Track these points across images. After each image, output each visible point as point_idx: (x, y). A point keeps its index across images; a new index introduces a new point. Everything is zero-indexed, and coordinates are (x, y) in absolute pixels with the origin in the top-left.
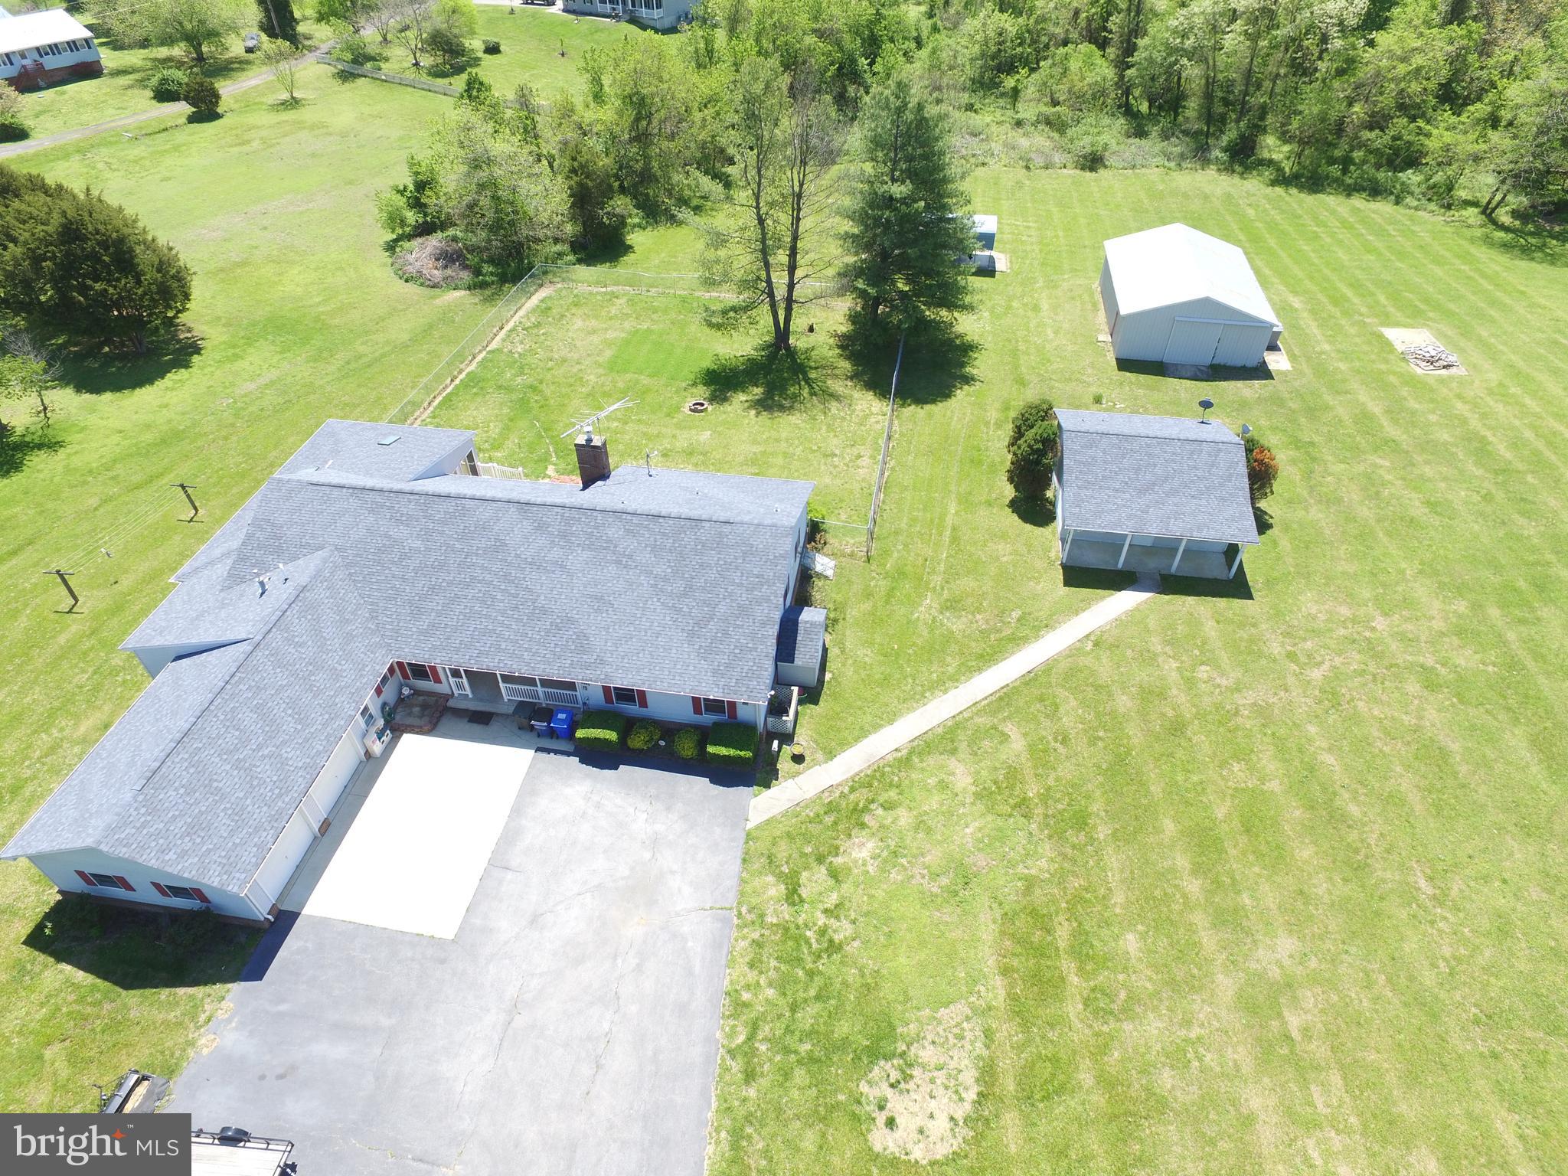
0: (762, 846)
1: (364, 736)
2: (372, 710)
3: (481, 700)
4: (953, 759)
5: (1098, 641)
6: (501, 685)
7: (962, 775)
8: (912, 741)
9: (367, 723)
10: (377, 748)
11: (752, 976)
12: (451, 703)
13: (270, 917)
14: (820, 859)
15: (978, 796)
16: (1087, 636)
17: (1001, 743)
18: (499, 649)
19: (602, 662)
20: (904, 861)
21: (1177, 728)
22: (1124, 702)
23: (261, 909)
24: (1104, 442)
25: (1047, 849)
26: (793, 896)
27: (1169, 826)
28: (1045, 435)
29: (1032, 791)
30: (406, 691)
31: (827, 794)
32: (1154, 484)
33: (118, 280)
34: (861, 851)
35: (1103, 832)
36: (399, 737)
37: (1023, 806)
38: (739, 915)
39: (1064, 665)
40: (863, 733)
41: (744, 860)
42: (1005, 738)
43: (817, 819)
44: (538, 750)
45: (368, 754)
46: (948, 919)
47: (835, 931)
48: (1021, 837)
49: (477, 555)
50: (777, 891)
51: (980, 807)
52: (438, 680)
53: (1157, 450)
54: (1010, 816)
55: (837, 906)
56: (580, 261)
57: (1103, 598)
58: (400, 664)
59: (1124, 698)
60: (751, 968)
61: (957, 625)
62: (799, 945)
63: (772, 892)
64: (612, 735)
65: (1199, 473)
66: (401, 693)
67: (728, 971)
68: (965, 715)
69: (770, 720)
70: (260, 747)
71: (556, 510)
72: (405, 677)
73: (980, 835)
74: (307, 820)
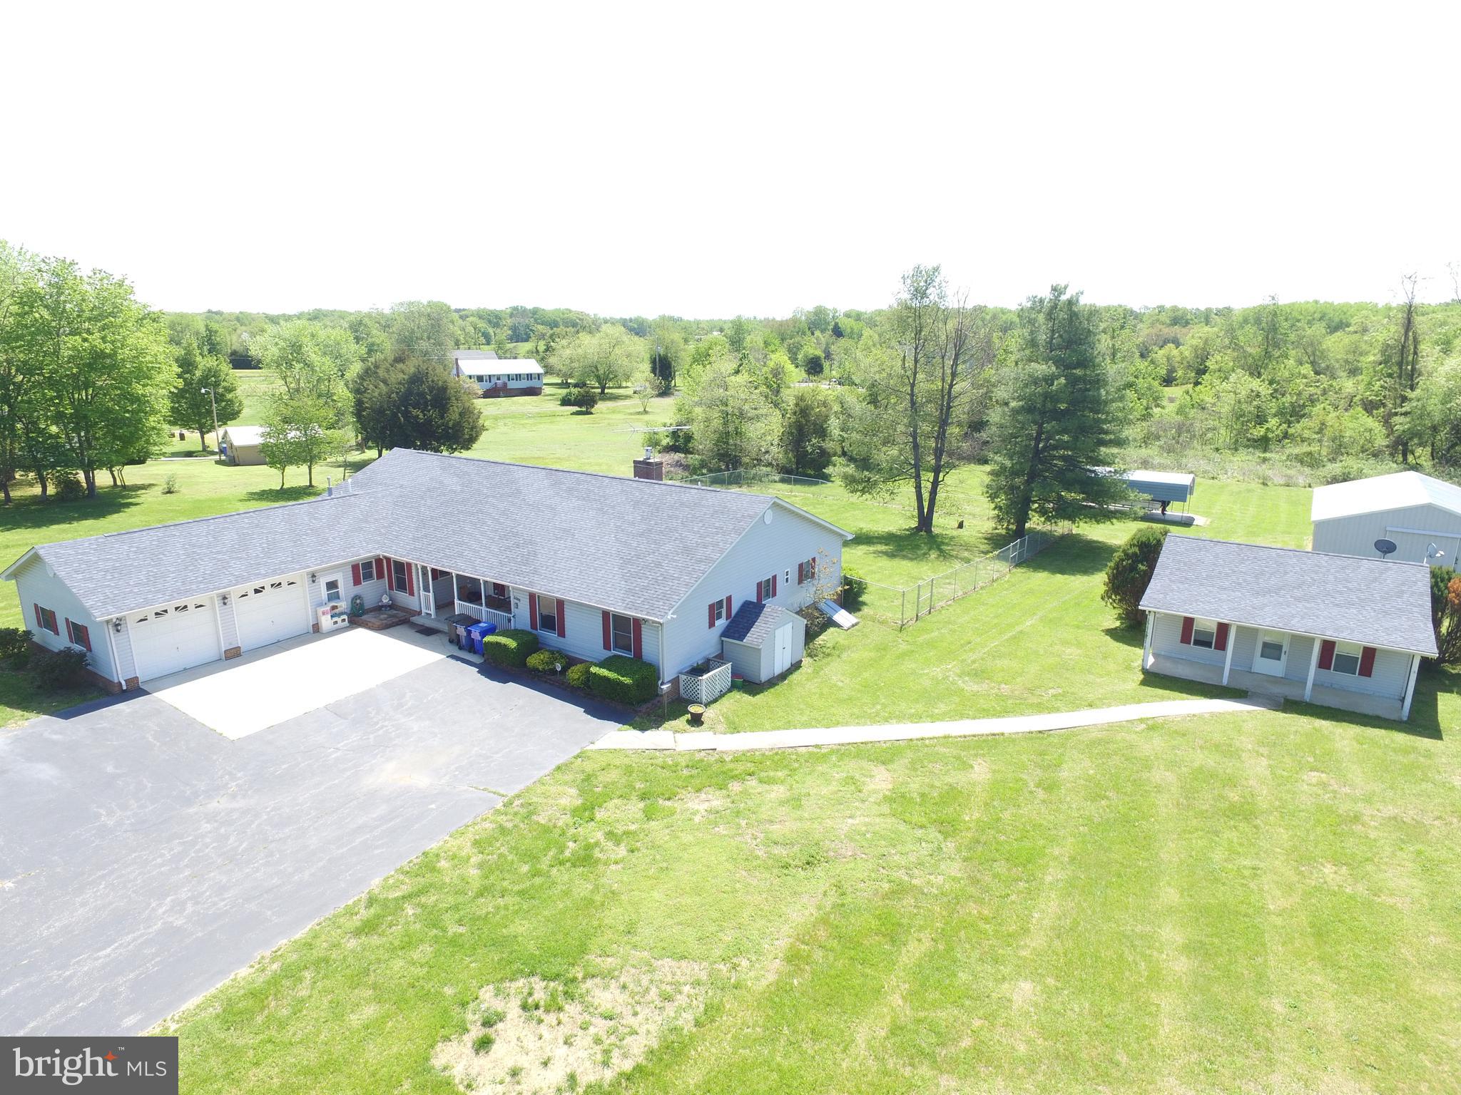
0: (589, 766)
1: (321, 605)
2: (341, 589)
3: (439, 621)
4: (883, 768)
6: (456, 601)
7: (881, 780)
8: (843, 745)
9: (330, 598)
10: (326, 622)
11: (467, 850)
12: (414, 618)
13: (123, 683)
14: (643, 797)
15: (889, 800)
16: (1140, 720)
17: (958, 770)
19: (535, 572)
20: (743, 823)
21: (1239, 813)
22: (1164, 776)
23: (120, 675)
24: (1219, 549)
25: (954, 868)
26: (586, 811)
27: (1170, 895)
29: (972, 816)
30: (385, 600)
31: (703, 754)
32: (1280, 589)
34: (699, 804)
35: (1053, 874)
36: (353, 628)
37: (948, 827)
38: (508, 804)
39: (1095, 735)
40: (789, 725)
41: (559, 768)
42: (967, 767)
43: (674, 768)
44: (451, 657)
45: (316, 624)
46: (755, 882)
47: (602, 851)
48: (926, 848)
49: (494, 497)
50: (570, 798)
51: (885, 809)
52: (412, 594)
54: (921, 827)
55: (626, 833)
58: (388, 559)
59: (1167, 773)
60: (475, 844)
61: (971, 686)
62: (548, 849)
63: (564, 802)
64: (512, 644)
67: (447, 838)
68: (927, 742)
69: (683, 677)
72: (391, 588)
73: (864, 829)
74: (217, 632)
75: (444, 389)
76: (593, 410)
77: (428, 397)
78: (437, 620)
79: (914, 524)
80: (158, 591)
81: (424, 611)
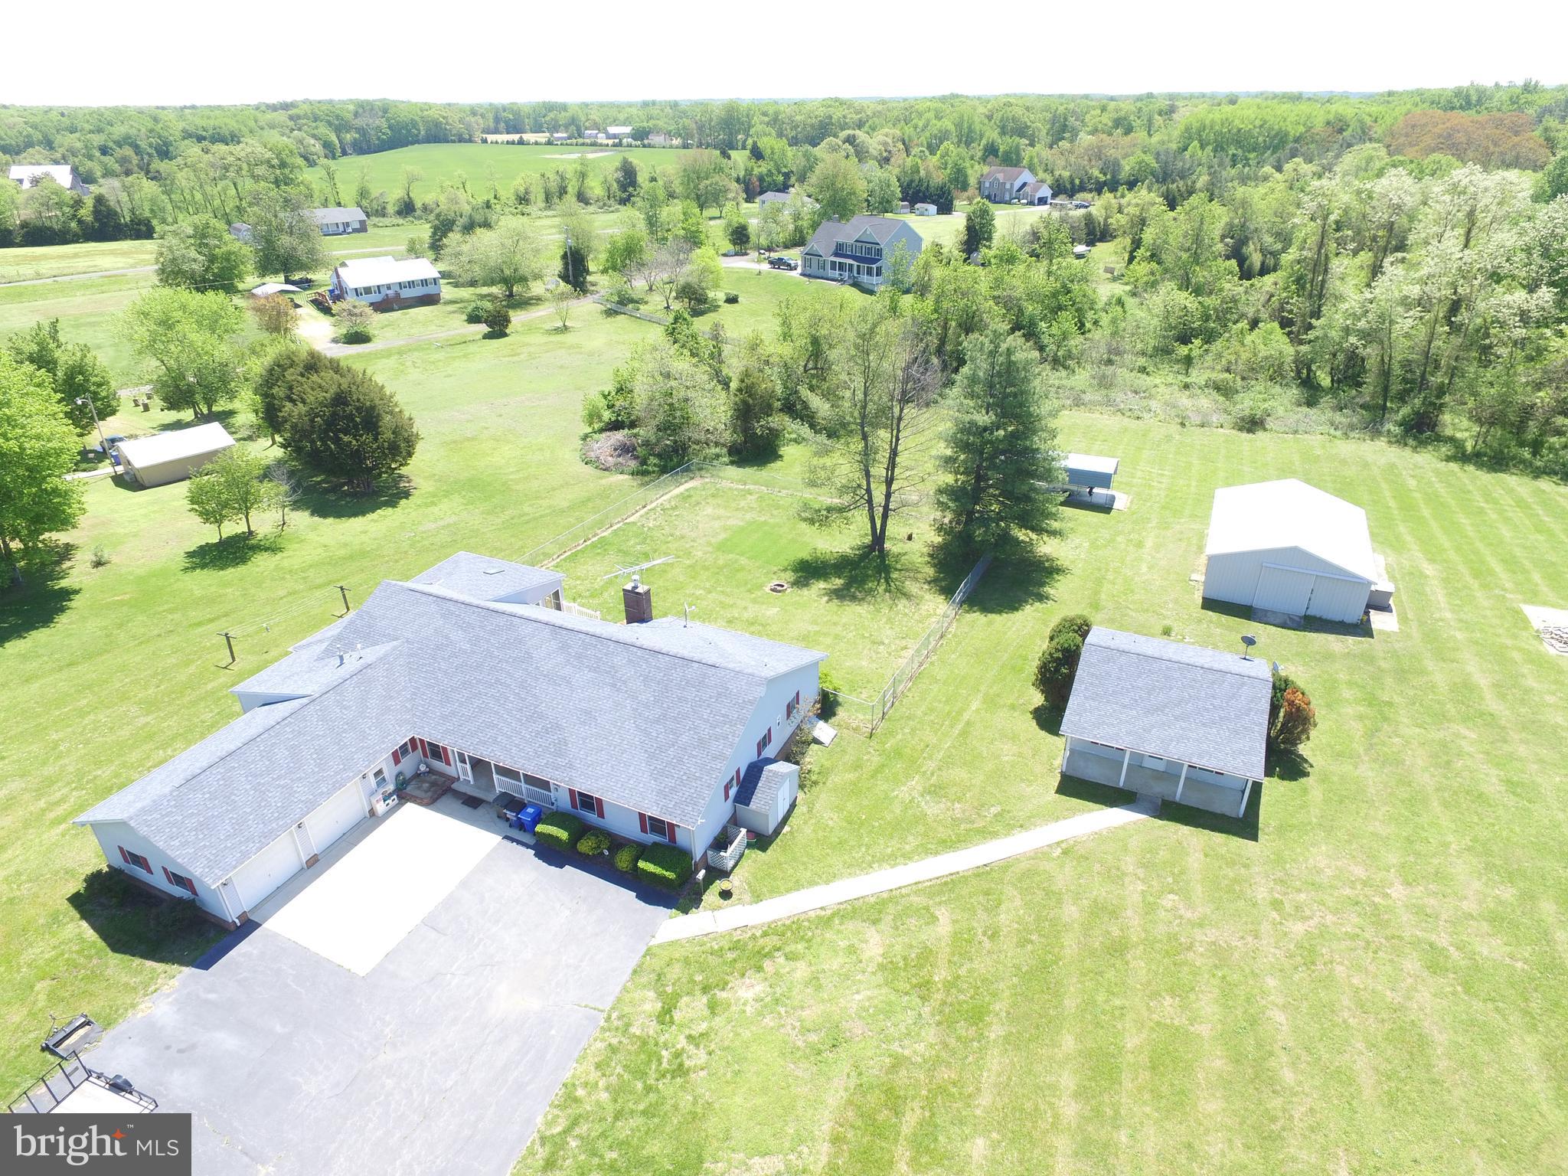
0: (657, 964)
1: (372, 794)
2: (386, 774)
3: (479, 788)
4: (873, 929)
5: (1068, 850)
6: (495, 776)
7: (874, 944)
8: (841, 903)
9: (379, 784)
10: (381, 808)
11: (594, 1075)
12: (455, 786)
13: (237, 921)
14: (705, 990)
15: (882, 967)
16: (1058, 843)
17: (927, 924)
18: (495, 741)
19: (571, 766)
20: (782, 1010)
21: (1118, 949)
22: (1071, 912)
23: (231, 911)
24: (1123, 659)
25: (930, 1034)
26: (665, 1016)
27: (1068, 1043)
28: (1066, 645)
29: (940, 975)
30: (423, 768)
31: (739, 932)
32: (1165, 706)
33: (361, 436)
34: (747, 991)
35: (996, 1031)
36: (403, 805)
37: (924, 988)
38: (608, 1019)
39: (1024, 865)
40: (798, 886)
41: (635, 972)
42: (934, 919)
43: (719, 953)
44: (506, 837)
45: (372, 812)
46: (800, 1074)
47: (689, 1057)
48: (910, 1017)
49: (507, 662)
50: (652, 1005)
51: (879, 978)
52: (448, 763)
53: (1177, 675)
54: (906, 994)
55: (702, 1035)
56: (732, 463)
57: (1090, 811)
58: (422, 741)
59: (1073, 908)
60: (596, 1068)
61: (932, 809)
62: (650, 1061)
63: (647, 1007)
64: (563, 835)
65: (1217, 702)
66: (418, 769)
67: (575, 1065)
68: (903, 891)
69: (710, 853)
70: (279, 778)
71: (581, 635)
72: (425, 755)
73: (867, 1004)
74: (297, 849)
75: (373, 408)
76: (507, 331)
77: (358, 420)
78: (476, 786)
79: (868, 540)
80: (247, 840)
81: (462, 777)
